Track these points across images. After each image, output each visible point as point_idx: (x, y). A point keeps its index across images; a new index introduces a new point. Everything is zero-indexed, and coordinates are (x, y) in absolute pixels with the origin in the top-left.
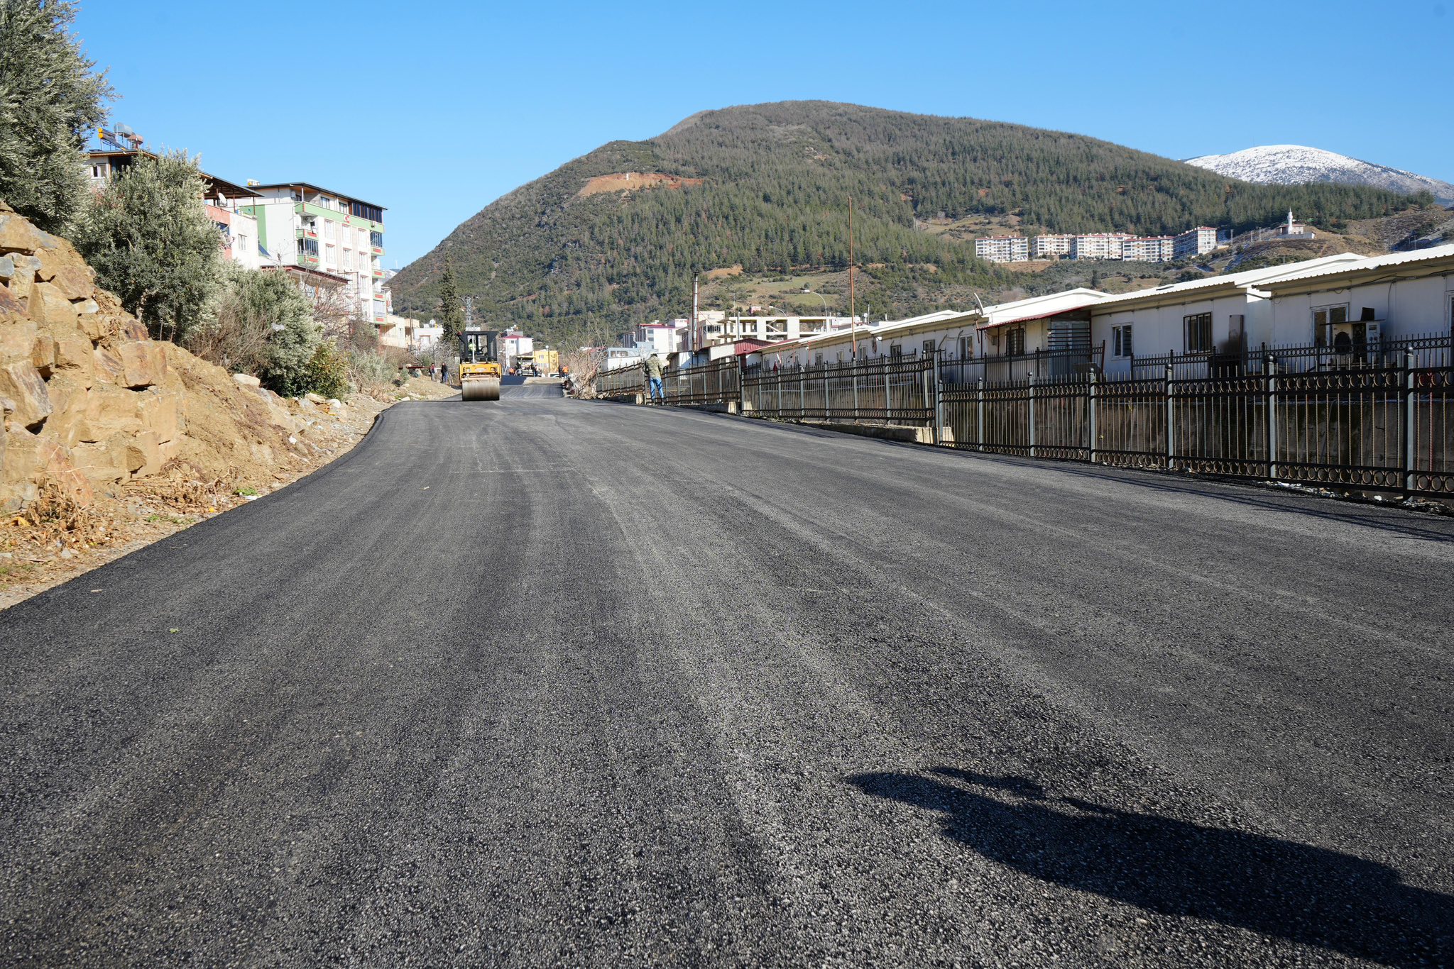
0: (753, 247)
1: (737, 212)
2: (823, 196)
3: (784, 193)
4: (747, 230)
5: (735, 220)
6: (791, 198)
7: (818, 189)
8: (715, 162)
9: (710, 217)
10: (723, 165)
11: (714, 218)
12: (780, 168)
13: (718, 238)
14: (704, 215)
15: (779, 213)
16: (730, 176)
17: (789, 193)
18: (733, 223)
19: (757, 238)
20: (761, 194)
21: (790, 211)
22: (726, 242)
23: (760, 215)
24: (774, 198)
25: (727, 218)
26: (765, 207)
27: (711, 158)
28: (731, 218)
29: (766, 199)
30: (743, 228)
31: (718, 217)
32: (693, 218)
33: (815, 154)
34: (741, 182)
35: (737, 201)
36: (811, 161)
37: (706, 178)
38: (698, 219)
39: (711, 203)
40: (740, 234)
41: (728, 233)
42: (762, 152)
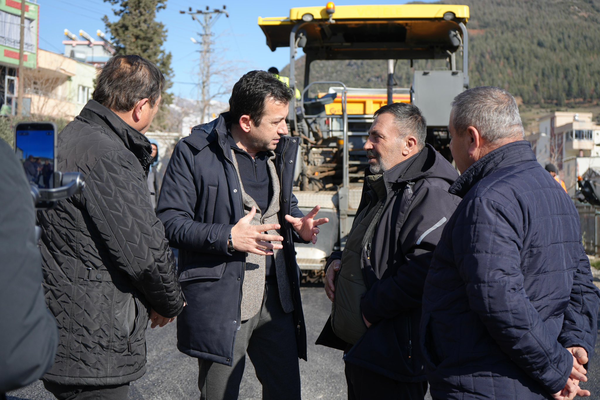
0: (532, 83)
1: (516, 54)
2: (590, 44)
3: (555, 41)
4: (526, 69)
5: (515, 61)
6: (562, 45)
7: (585, 38)
8: (495, 16)
9: (493, 58)
10: (502, 19)
11: (497, 59)
12: (551, 22)
13: (500, 75)
14: (487, 56)
15: (551, 55)
16: (508, 28)
17: (559, 41)
18: (513, 63)
19: (534, 75)
20: (535, 41)
21: (562, 55)
22: (507, 78)
23: (536, 57)
24: (547, 44)
25: (508, 59)
26: (540, 51)
27: (491, 14)
28: (512, 60)
29: (540, 44)
30: (522, 68)
31: (500, 58)
32: (478, 59)
33: (579, 12)
34: (518, 32)
35: (516, 45)
36: (575, 17)
37: (488, 29)
38: (483, 60)
39: (494, 46)
40: (520, 72)
41: (509, 70)
42: (534, 10)
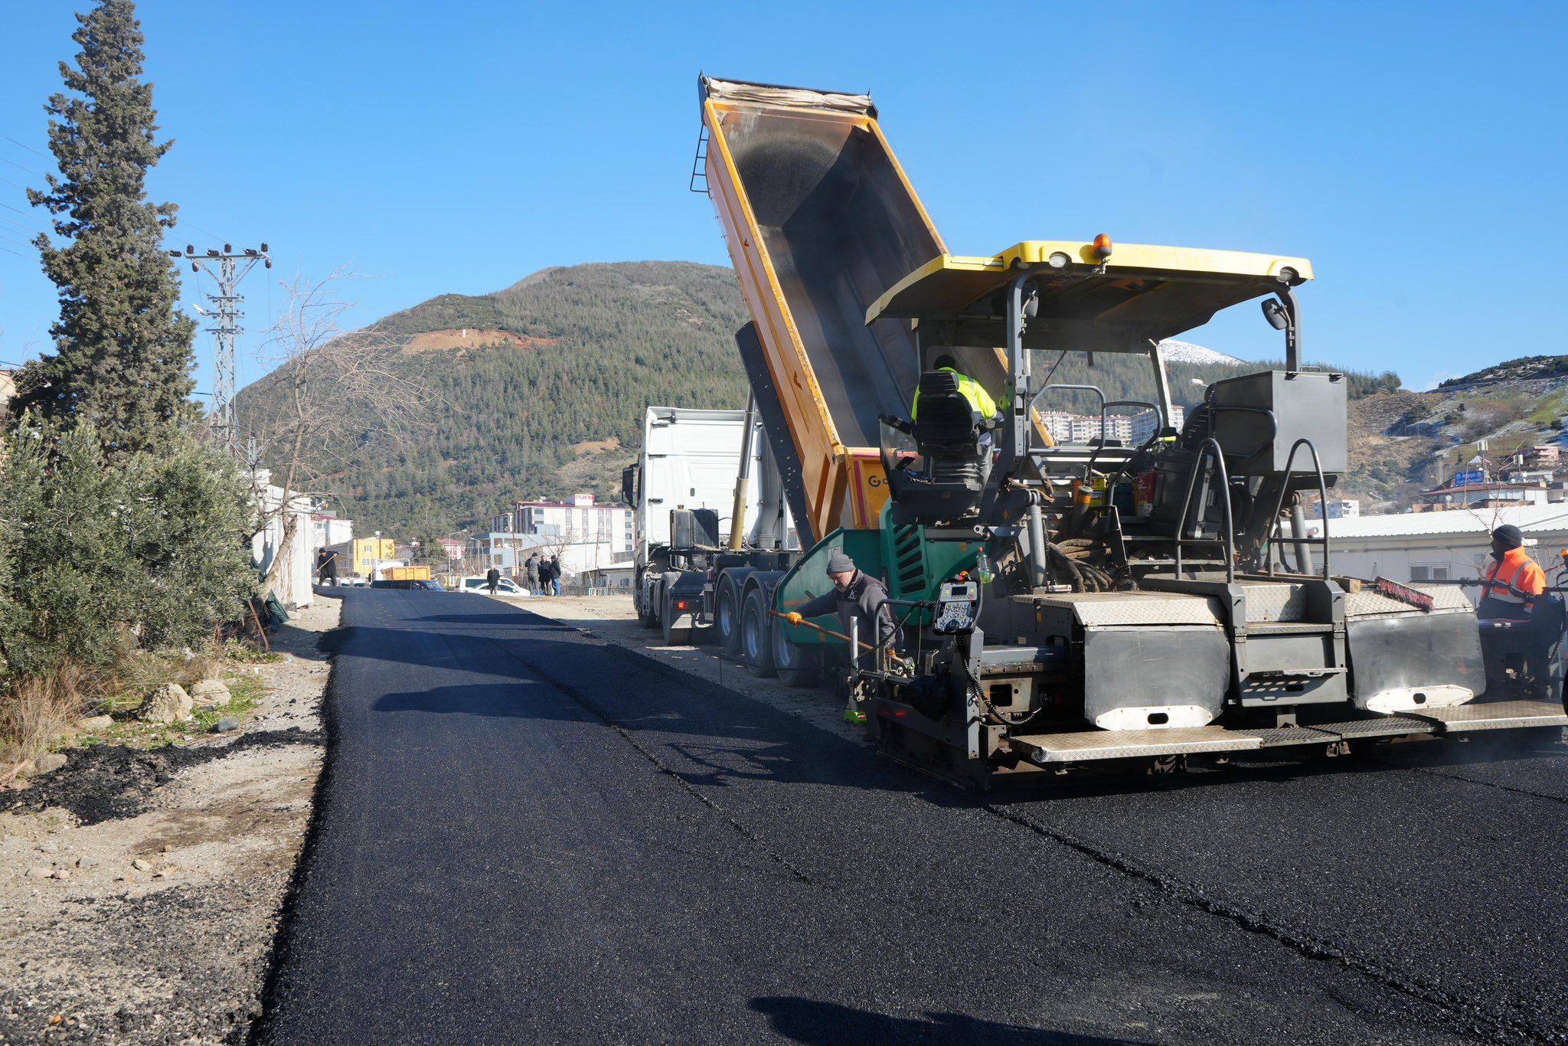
0: (631, 417)
1: (607, 375)
2: (707, 362)
3: (661, 357)
4: (622, 397)
5: (605, 385)
6: (669, 362)
7: (701, 353)
8: (571, 320)
9: (573, 380)
10: (582, 324)
11: (579, 382)
12: (652, 329)
13: (585, 405)
14: (565, 378)
15: (656, 376)
16: (591, 337)
17: (665, 357)
18: (603, 388)
19: (634, 406)
20: (632, 357)
21: (671, 377)
22: (596, 410)
23: (636, 380)
24: (650, 362)
25: (595, 382)
26: (640, 370)
27: (566, 317)
28: (600, 382)
29: (639, 361)
30: (617, 395)
31: (583, 380)
32: (551, 381)
33: (689, 317)
34: (607, 344)
35: (606, 362)
36: (685, 324)
37: (562, 338)
38: (559, 382)
39: (574, 363)
40: (613, 401)
41: (598, 399)
42: (626, 311)
